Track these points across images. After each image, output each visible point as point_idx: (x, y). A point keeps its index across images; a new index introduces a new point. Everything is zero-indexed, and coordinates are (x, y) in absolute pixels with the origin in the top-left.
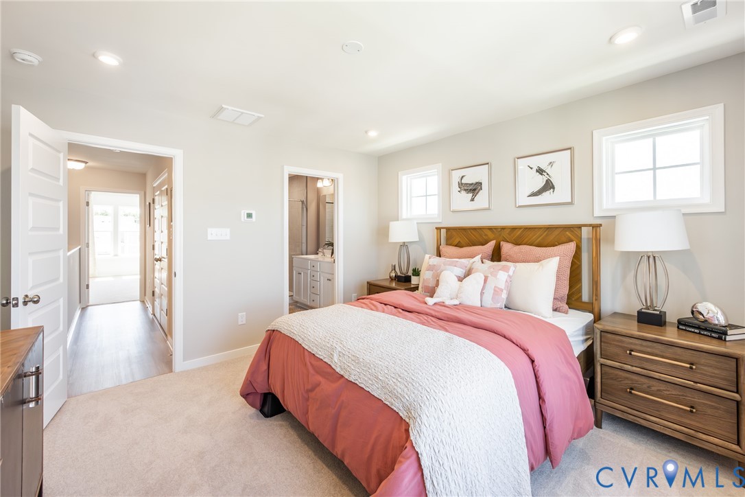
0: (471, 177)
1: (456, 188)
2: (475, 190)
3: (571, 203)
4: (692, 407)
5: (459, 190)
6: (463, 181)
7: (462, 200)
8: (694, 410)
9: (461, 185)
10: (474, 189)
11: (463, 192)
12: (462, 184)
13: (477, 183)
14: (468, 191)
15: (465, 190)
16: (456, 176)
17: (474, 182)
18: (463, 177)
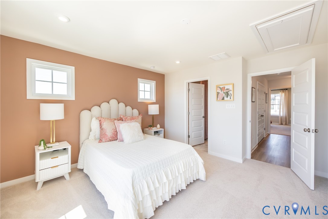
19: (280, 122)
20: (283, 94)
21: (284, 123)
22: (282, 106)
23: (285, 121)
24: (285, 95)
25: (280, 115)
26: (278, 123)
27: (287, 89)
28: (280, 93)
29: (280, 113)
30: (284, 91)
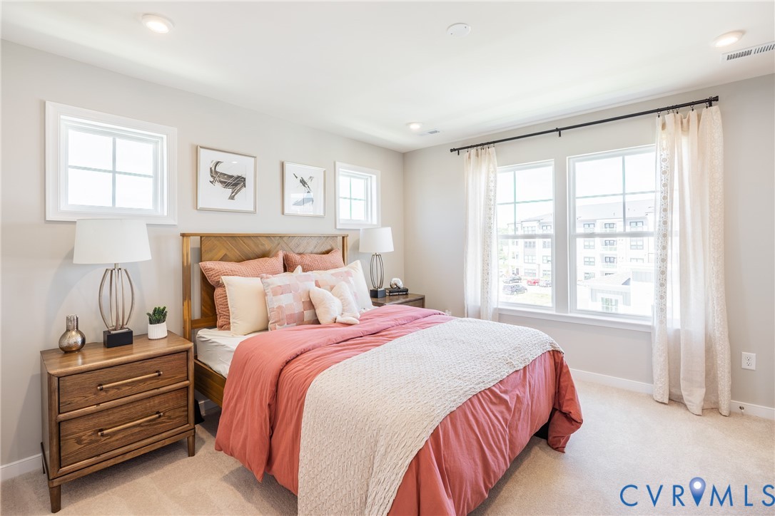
0: (232, 166)
1: (205, 176)
2: (236, 185)
5: (212, 180)
6: (218, 169)
7: (215, 196)
9: (214, 173)
10: (235, 183)
11: (218, 185)
12: (216, 172)
13: (239, 177)
14: (226, 185)
15: (221, 182)
16: (207, 159)
17: (235, 174)
18: (218, 163)
19: (665, 380)
20: (686, 146)
21: (695, 397)
22: (675, 242)
23: (700, 378)
24: (701, 151)
25: (663, 321)
26: (641, 386)
27: (710, 102)
28: (662, 138)
29: (662, 309)
30: (693, 115)
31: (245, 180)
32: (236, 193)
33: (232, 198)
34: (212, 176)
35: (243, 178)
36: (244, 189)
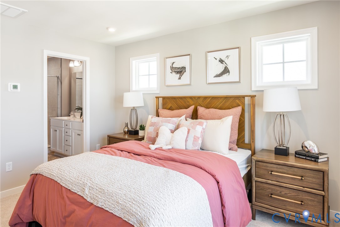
0: (179, 63)
1: (169, 70)
3: (239, 82)
4: (302, 202)
5: (171, 71)
6: (174, 66)
8: (303, 203)
9: (172, 68)
10: (180, 71)
11: (174, 73)
12: (173, 68)
13: (182, 67)
15: (175, 72)
16: (169, 62)
17: (181, 66)
18: (173, 63)
31: (185, 69)
32: (182, 76)
33: (180, 78)
34: (171, 70)
35: (184, 67)
36: (185, 73)
